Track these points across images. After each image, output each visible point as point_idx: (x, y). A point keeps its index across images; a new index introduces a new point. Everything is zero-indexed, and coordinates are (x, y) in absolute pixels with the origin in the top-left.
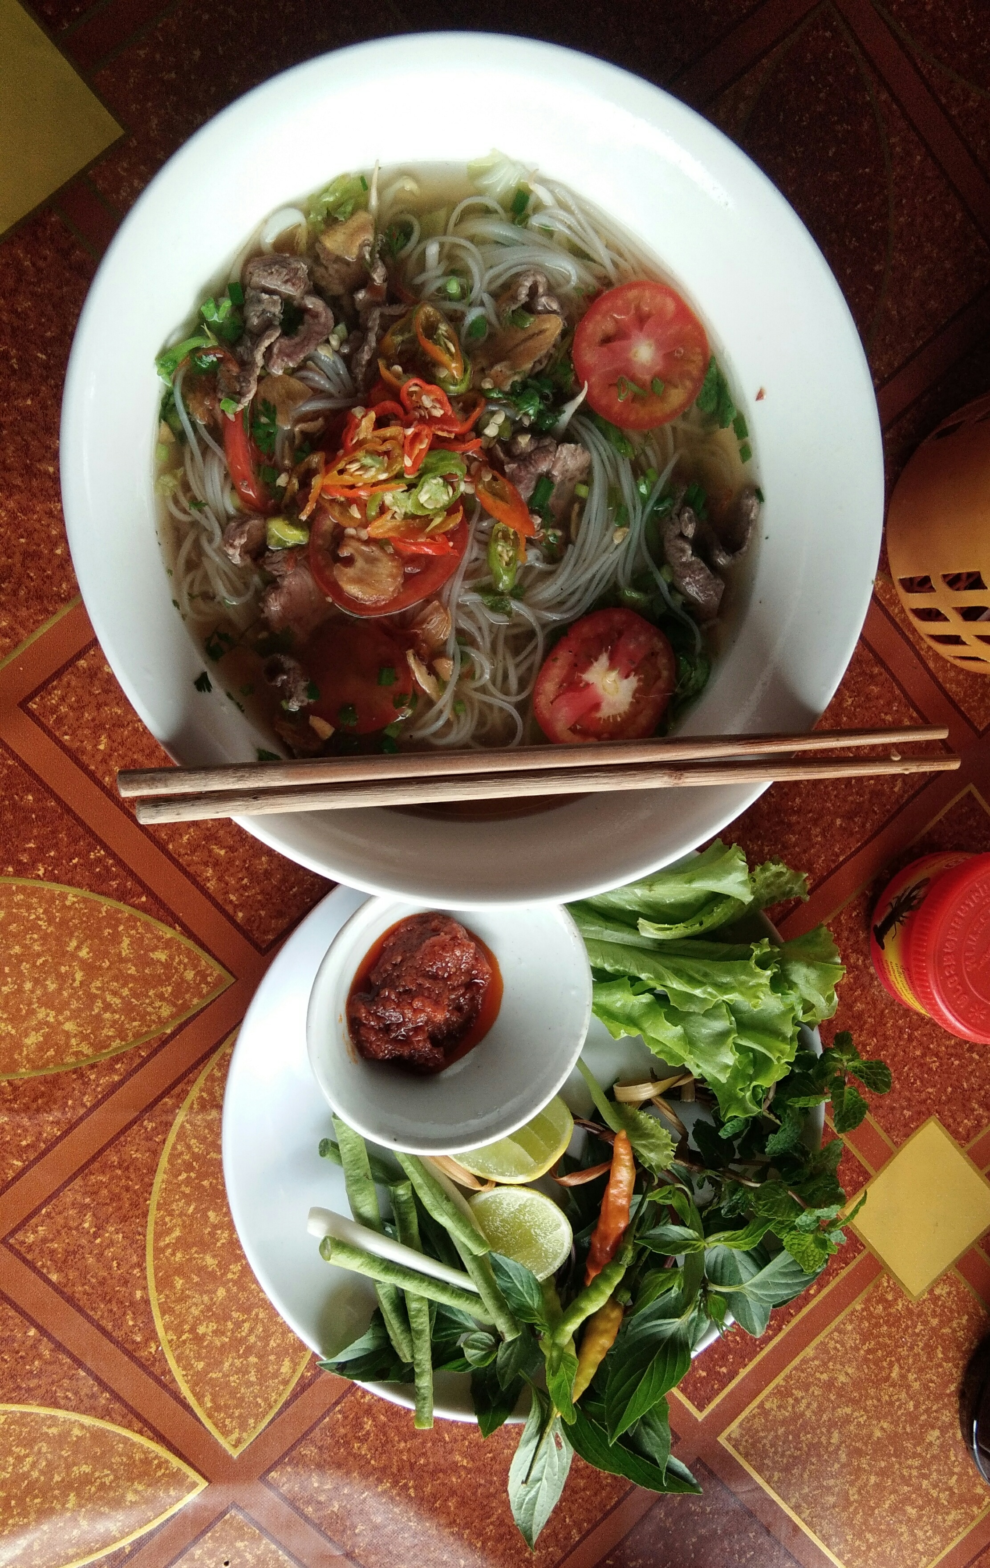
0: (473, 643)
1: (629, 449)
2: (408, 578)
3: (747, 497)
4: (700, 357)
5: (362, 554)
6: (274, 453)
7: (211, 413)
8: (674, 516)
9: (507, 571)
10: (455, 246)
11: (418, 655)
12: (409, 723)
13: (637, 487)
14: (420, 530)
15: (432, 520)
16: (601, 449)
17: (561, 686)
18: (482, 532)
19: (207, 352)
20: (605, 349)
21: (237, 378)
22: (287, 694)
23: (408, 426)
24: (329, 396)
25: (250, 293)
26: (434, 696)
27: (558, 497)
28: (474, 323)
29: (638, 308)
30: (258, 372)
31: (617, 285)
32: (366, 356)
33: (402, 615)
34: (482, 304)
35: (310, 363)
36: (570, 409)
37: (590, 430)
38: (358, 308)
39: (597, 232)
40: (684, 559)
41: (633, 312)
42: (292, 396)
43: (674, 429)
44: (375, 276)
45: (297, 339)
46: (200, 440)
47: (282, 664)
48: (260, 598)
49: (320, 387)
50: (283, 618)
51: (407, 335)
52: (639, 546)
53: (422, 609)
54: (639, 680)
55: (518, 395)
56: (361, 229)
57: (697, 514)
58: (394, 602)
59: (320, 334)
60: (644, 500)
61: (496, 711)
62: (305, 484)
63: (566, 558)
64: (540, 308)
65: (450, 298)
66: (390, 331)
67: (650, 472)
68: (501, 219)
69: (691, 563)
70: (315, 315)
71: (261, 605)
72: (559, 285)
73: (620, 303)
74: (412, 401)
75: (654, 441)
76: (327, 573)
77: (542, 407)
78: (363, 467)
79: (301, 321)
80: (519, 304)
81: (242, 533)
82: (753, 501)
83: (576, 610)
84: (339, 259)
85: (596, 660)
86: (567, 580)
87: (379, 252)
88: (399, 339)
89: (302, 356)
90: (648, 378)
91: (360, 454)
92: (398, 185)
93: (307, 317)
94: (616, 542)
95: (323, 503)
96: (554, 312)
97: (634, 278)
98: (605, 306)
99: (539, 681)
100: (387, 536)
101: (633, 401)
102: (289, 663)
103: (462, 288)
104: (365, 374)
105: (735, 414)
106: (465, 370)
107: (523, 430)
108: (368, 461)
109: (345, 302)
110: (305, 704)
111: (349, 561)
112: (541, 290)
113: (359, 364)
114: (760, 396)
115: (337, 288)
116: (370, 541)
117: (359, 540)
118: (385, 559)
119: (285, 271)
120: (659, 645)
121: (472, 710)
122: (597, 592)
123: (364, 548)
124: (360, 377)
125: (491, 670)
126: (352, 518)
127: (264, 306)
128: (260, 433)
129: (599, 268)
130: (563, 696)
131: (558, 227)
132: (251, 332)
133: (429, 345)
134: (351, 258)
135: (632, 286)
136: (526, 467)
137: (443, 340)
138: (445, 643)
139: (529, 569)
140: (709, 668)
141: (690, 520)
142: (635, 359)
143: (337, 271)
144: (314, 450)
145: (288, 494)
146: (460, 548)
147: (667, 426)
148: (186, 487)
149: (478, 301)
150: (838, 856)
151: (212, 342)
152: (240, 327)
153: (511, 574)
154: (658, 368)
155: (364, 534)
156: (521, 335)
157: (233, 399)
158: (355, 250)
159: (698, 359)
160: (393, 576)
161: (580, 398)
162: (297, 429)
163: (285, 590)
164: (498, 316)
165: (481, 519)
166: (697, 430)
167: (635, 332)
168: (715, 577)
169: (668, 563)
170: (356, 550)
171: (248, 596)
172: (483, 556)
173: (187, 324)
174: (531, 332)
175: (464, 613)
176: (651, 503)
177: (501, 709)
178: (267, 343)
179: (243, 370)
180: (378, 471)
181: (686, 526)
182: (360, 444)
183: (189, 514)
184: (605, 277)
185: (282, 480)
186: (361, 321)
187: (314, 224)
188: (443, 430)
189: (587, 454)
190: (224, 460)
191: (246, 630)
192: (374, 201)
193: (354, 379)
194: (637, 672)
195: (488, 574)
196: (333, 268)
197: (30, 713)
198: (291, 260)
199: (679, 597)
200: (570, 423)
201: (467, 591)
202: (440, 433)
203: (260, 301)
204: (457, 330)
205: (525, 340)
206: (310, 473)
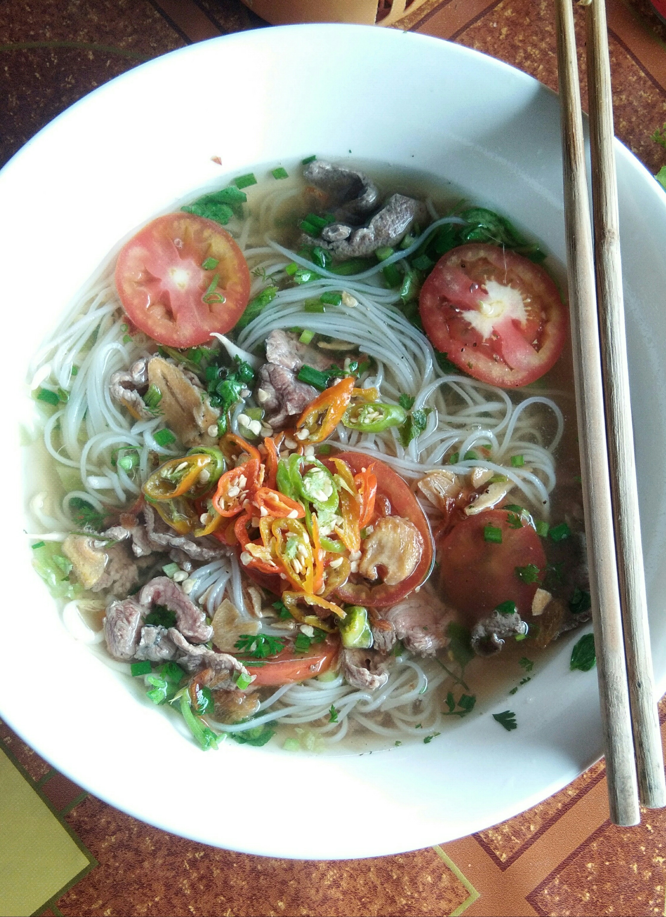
0: (455, 448)
1: (268, 292)
2: (395, 512)
3: (311, 173)
4: (182, 221)
5: (375, 557)
6: (283, 638)
7: (249, 696)
8: (331, 247)
9: (388, 413)
10: (89, 459)
11: (469, 502)
12: (536, 514)
13: (304, 283)
14: (352, 499)
15: (342, 488)
16: (269, 319)
17: (496, 360)
18: (349, 438)
19: (194, 699)
20: (179, 316)
21: (218, 672)
22: (511, 634)
23: (258, 511)
24: (230, 582)
25: (140, 655)
26: (508, 487)
27: (314, 362)
28: (160, 443)
29: (140, 283)
30: (212, 652)
31: (121, 304)
32: (193, 548)
33: (430, 516)
34: (141, 434)
35: (201, 601)
36: (234, 350)
37: (250, 332)
38: (148, 552)
39: (73, 324)
40: (372, 236)
41: (143, 289)
42: (231, 619)
43: (249, 247)
44: (121, 537)
45: (180, 612)
46: (273, 708)
47: (482, 638)
48: (417, 656)
49: (223, 591)
50: (436, 635)
51: (173, 507)
52: (359, 281)
53: (425, 498)
54: (489, 279)
55: (223, 400)
56: (78, 549)
57: (329, 224)
58: (419, 525)
59: (174, 589)
60: (316, 276)
61: (520, 424)
62: (310, 610)
63: (372, 354)
64: (143, 380)
65: (137, 465)
66: (169, 523)
67: (289, 272)
68: (63, 415)
69: (376, 229)
70: (158, 594)
71: (423, 656)
72: (121, 360)
73: (136, 302)
74: (235, 506)
75: (260, 266)
76: (392, 590)
77: (233, 378)
78: (298, 557)
79: (163, 608)
80: (140, 399)
81: (359, 672)
82: (315, 168)
83: (421, 342)
84: (107, 571)
85: (469, 324)
86: (392, 352)
87: (99, 532)
88: (176, 514)
89: (195, 608)
90: (202, 274)
91: (286, 559)
92: (39, 513)
93: (160, 602)
94: (356, 304)
95: (328, 593)
96: (146, 365)
97: (114, 288)
98: (140, 315)
99: (491, 382)
100: (358, 533)
101: (224, 288)
102: (480, 631)
103: (128, 454)
104: (210, 548)
105: (234, 187)
106: (202, 452)
107: (255, 395)
108: (292, 552)
109: (144, 564)
110: (519, 616)
111: (382, 570)
112: (127, 378)
113: (201, 554)
114: (218, 161)
115: (132, 572)
116: (363, 551)
117: (361, 559)
118: (379, 535)
119: (119, 623)
120: (454, 260)
121: (520, 448)
122: (404, 322)
123: (369, 556)
124: (212, 554)
125: (483, 429)
126: (342, 566)
127: (152, 644)
128: (265, 650)
129: (105, 320)
130: (506, 357)
131: (70, 361)
132: (174, 655)
133: (181, 488)
134: (105, 559)
135: (121, 289)
136: (289, 393)
137: (176, 474)
138: (458, 476)
139: (383, 390)
140: (478, 209)
141: (335, 230)
142: (186, 287)
143: (117, 571)
144: (279, 599)
145: (320, 626)
146: (367, 461)
147: (246, 253)
148: (316, 724)
149: (139, 438)
150: (640, 78)
151: (186, 693)
152: (171, 666)
153: (391, 410)
154: (193, 264)
155: (356, 554)
156: (168, 398)
157: (238, 677)
158: (99, 555)
159: (184, 224)
160: (396, 526)
161: (225, 340)
162: (261, 615)
163: (411, 632)
164: (150, 419)
165: (337, 438)
166: (248, 224)
167: (162, 286)
168: (389, 203)
169: (374, 252)
170: (372, 561)
171: (416, 667)
172: (372, 437)
173: (170, 715)
174: (165, 388)
175: (428, 457)
176: (319, 270)
177: (519, 419)
178: (185, 644)
179: (210, 666)
180: (301, 542)
181: (341, 234)
182: (275, 558)
183: (342, 722)
184: (113, 315)
185: (308, 631)
186: (160, 550)
187: (76, 592)
188: (259, 475)
189: (275, 334)
190: (291, 685)
191: (448, 671)
192: (55, 537)
193: (213, 559)
194: (481, 283)
195: (390, 432)
196: (115, 576)
197: (511, 860)
198: (109, 616)
199: (407, 240)
200: (246, 350)
201: (407, 454)
202: (262, 479)
203: (147, 647)
204: (167, 458)
205: (173, 394)
206: (301, 605)
